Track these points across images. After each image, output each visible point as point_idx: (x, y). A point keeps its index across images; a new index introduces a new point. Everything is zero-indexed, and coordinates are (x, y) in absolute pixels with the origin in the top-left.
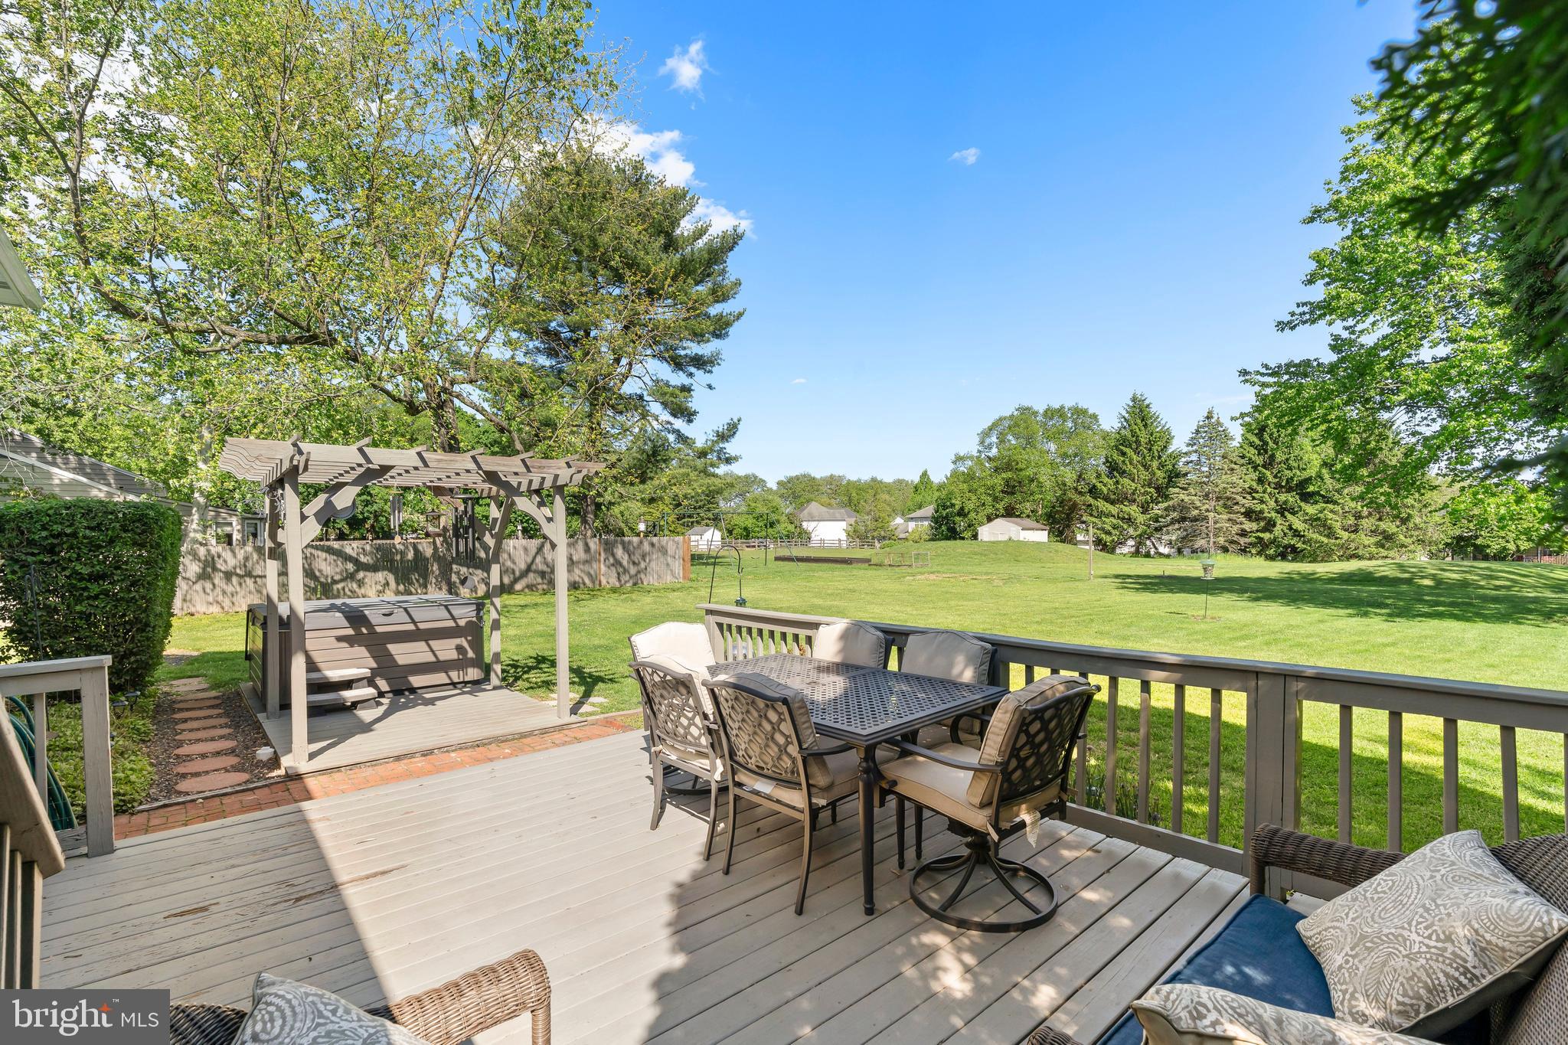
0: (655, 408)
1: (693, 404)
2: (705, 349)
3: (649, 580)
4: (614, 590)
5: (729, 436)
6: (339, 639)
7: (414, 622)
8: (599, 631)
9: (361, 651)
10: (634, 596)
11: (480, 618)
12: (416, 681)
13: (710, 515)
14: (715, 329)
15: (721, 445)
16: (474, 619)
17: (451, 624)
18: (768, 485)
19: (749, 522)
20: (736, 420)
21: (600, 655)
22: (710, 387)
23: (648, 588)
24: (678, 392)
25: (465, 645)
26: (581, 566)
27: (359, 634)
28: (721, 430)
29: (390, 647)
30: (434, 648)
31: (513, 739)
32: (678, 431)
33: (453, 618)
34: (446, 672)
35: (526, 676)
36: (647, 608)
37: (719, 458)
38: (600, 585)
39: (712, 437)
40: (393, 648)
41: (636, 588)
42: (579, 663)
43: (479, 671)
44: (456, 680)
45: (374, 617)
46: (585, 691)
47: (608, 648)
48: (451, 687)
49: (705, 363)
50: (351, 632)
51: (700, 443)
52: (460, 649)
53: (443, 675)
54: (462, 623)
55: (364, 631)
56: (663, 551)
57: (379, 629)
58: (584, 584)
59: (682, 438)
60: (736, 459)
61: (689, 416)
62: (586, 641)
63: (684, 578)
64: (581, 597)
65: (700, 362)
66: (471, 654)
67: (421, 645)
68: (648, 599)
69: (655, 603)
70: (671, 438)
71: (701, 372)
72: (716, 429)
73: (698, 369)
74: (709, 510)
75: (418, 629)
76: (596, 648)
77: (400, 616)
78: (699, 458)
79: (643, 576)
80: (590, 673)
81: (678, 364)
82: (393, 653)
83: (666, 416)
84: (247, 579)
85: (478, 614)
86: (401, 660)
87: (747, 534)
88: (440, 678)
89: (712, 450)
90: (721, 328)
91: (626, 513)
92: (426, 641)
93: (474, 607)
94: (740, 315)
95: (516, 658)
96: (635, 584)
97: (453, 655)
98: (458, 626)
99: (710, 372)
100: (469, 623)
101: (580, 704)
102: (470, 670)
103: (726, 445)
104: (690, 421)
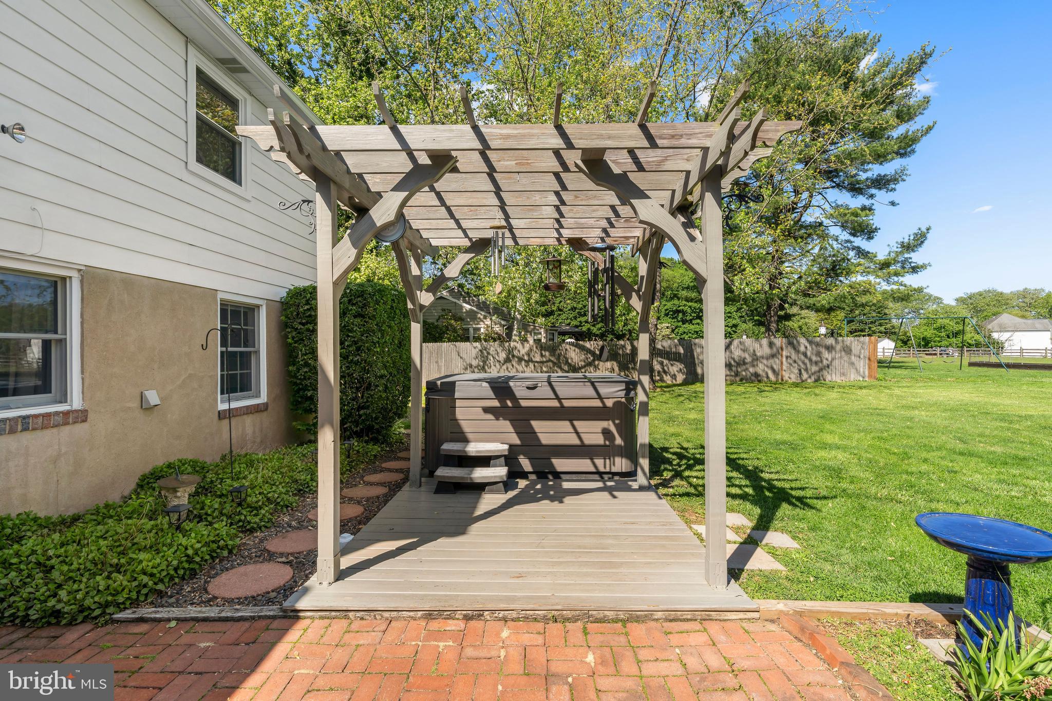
0: (835, 231)
1: (875, 220)
2: (888, 169)
3: (831, 377)
4: (796, 385)
5: (915, 246)
6: (486, 410)
7: (557, 398)
8: (782, 423)
9: (505, 425)
10: (817, 391)
11: (630, 400)
12: (560, 464)
13: (882, 329)
14: (900, 148)
15: (906, 255)
16: (623, 400)
17: (597, 403)
18: (945, 302)
19: (929, 333)
20: (924, 230)
21: (783, 454)
22: (893, 204)
23: (832, 384)
24: (859, 211)
25: (613, 429)
26: (765, 361)
27: (504, 406)
28: (906, 240)
29: (534, 423)
30: (580, 430)
31: (616, 621)
32: (859, 248)
33: (600, 397)
34: (592, 459)
35: (687, 473)
36: (835, 403)
37: (903, 268)
38: (782, 380)
39: (896, 248)
40: (536, 425)
41: (817, 384)
42: (756, 463)
43: (629, 462)
44: (602, 469)
45: (519, 389)
46: (761, 517)
47: (793, 447)
48: (597, 477)
49: (888, 182)
50: (496, 403)
51: (881, 257)
52: (606, 433)
53: (588, 461)
54: (609, 403)
55: (509, 403)
56: (848, 350)
57: (524, 403)
58: (768, 377)
59: (861, 252)
60: (924, 267)
61: (869, 232)
62: (767, 434)
63: (870, 376)
64: (763, 388)
65: (881, 183)
66: (619, 441)
67: (565, 425)
68: (833, 395)
69: (842, 398)
70: (852, 254)
71: (883, 192)
72: (901, 240)
73: (880, 189)
74: (881, 325)
75: (562, 406)
76: (778, 444)
77: (545, 390)
78: (881, 269)
79: (825, 373)
80: (769, 481)
81: (855, 189)
82: (537, 430)
83: (844, 236)
84: (530, 364)
85: (627, 394)
86: (545, 439)
87: (925, 344)
88: (584, 464)
89: (896, 261)
90: (906, 147)
91: (804, 328)
92: (571, 421)
93: (623, 386)
94: (930, 129)
95: (685, 445)
96: (816, 381)
97: (599, 440)
98: (605, 407)
99: (893, 190)
100: (617, 404)
101: (751, 543)
102: (618, 460)
103: (912, 255)
104: (870, 238)
